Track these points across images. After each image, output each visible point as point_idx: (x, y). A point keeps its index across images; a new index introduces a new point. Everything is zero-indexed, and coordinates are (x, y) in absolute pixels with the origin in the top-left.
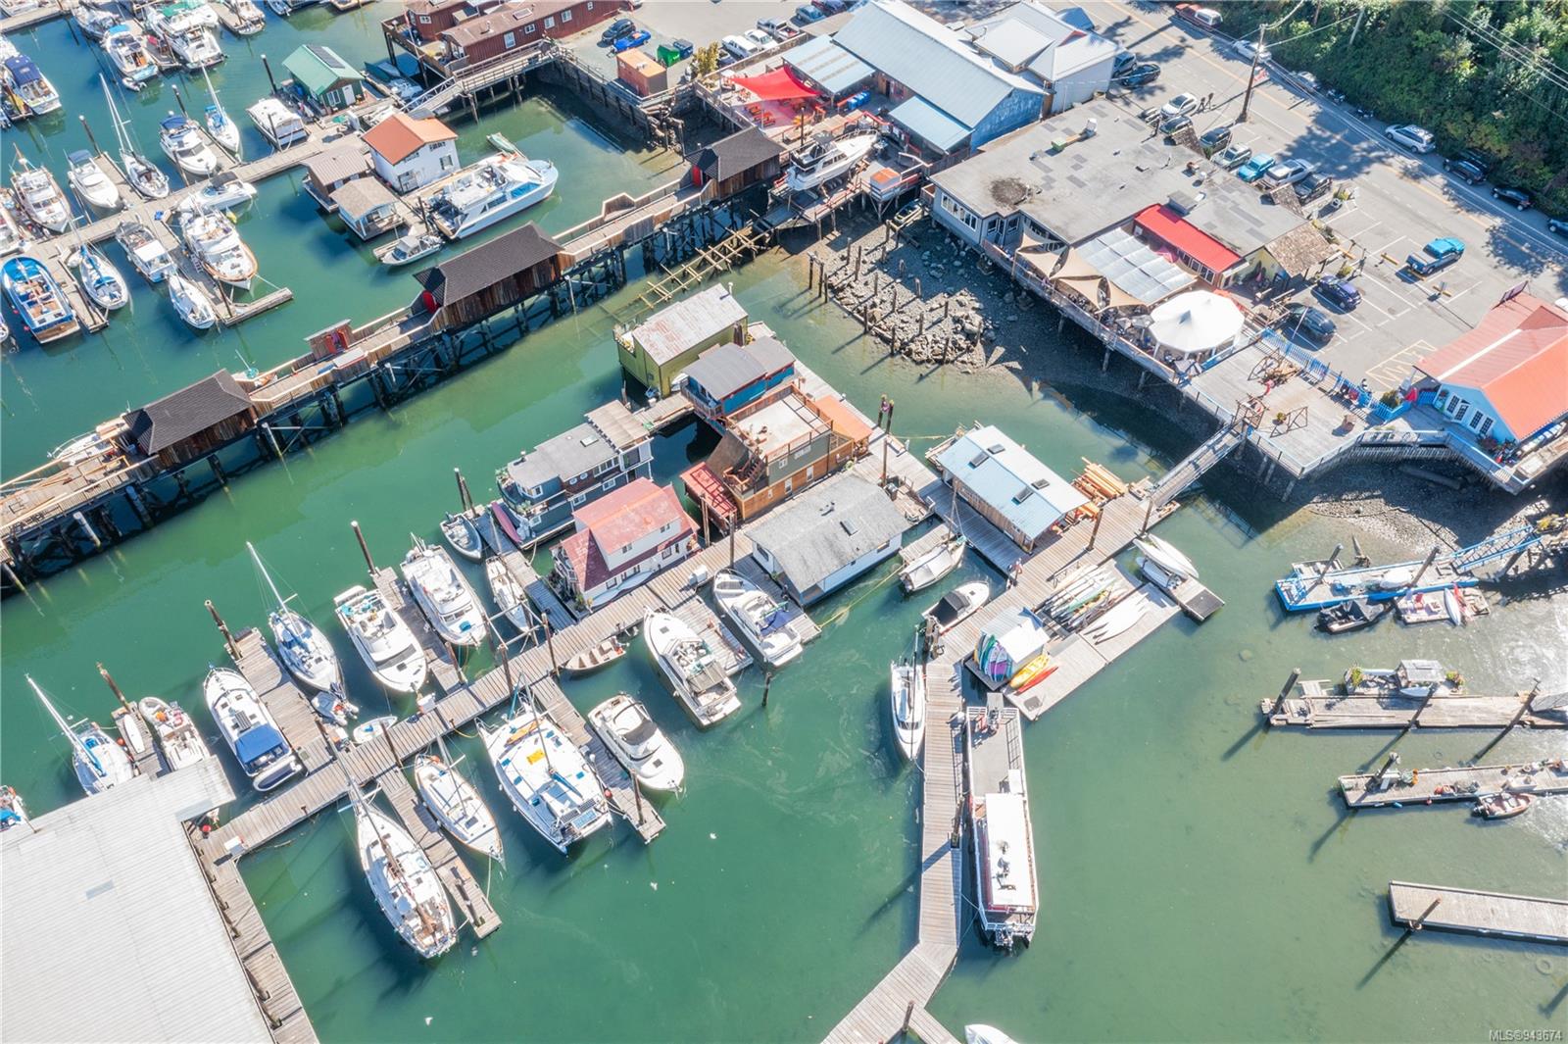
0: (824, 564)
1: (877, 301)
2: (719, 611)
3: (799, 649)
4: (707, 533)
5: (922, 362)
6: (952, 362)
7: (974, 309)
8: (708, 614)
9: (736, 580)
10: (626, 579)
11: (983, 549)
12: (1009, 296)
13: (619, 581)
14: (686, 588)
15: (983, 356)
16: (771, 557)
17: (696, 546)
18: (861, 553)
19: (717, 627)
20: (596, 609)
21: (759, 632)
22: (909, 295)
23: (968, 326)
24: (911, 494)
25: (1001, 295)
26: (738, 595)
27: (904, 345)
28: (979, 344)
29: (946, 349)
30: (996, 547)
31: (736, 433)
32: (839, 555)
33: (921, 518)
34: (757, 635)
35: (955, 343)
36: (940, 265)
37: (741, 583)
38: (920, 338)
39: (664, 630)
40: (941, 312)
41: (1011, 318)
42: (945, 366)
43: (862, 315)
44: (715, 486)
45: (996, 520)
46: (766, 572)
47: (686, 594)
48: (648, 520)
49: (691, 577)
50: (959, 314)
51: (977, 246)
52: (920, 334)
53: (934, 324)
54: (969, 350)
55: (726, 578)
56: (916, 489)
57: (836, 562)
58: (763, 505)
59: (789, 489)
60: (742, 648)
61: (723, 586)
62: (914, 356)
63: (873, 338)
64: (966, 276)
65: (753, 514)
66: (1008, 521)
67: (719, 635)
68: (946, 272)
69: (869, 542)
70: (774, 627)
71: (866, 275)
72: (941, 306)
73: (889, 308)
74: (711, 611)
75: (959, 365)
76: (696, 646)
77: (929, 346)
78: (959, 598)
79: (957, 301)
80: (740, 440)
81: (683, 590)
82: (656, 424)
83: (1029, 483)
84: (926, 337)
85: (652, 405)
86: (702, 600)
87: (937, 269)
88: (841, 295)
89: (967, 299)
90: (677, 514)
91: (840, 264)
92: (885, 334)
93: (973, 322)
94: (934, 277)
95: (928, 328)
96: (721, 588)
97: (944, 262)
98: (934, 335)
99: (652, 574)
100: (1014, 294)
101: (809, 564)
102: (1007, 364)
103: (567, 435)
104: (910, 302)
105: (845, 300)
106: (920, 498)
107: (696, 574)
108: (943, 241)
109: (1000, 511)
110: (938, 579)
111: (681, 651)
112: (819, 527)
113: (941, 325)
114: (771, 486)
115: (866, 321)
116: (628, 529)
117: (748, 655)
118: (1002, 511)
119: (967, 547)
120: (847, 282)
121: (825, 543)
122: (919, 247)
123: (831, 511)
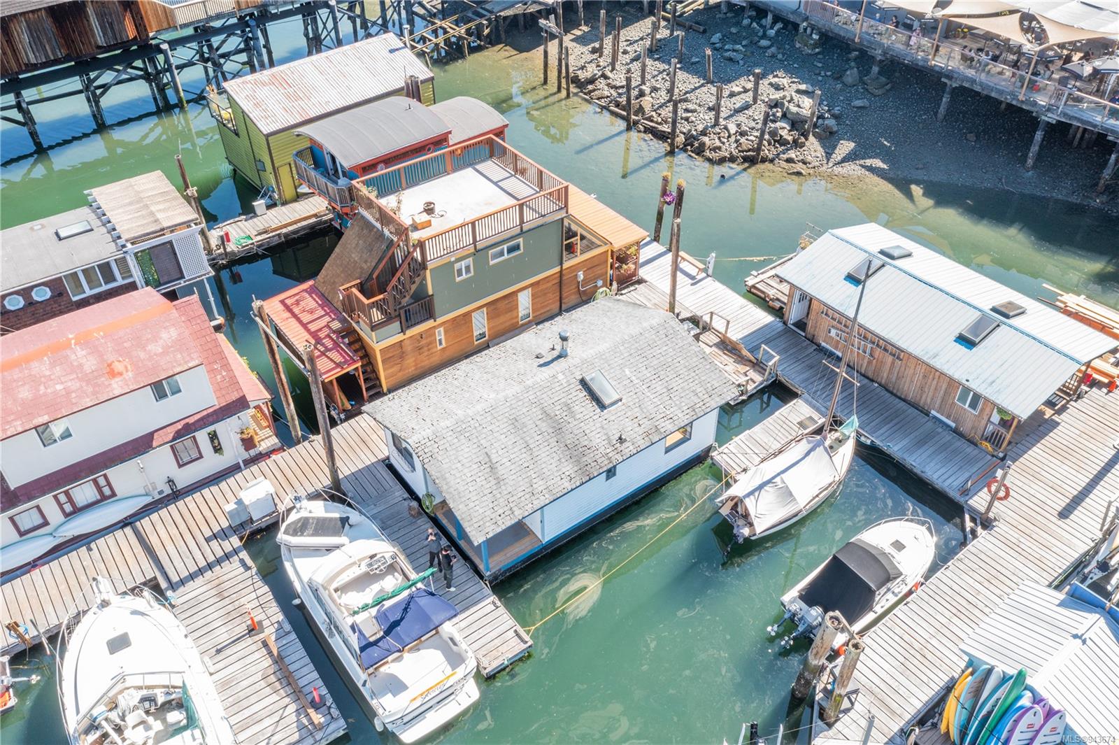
0: (541, 476)
1: (646, 89)
4: (290, 410)
5: (722, 161)
6: (772, 161)
7: (798, 91)
8: (258, 596)
9: (336, 514)
10: (74, 511)
11: (895, 448)
12: (851, 75)
13: (56, 516)
14: (223, 535)
15: (820, 152)
18: (628, 448)
19: (269, 632)
22: (695, 81)
23: (794, 109)
24: (726, 345)
25: (838, 77)
26: (329, 550)
27: (690, 139)
28: (811, 138)
29: (760, 144)
30: (921, 443)
32: (575, 451)
33: (751, 388)
34: (361, 653)
35: (773, 133)
36: (738, 47)
37: (344, 521)
38: (717, 130)
40: (748, 97)
41: (858, 103)
42: (761, 167)
43: (623, 108)
45: (910, 388)
46: (411, 496)
47: (217, 548)
50: (777, 95)
51: (795, 12)
52: (716, 124)
53: (738, 111)
54: (796, 144)
55: (318, 509)
56: (735, 335)
57: (569, 468)
58: (428, 361)
59: (482, 335)
61: (302, 527)
62: (707, 153)
63: (643, 135)
64: (780, 56)
65: (401, 376)
66: (952, 383)
67: (270, 653)
68: (748, 53)
69: (647, 424)
70: (399, 639)
71: (627, 64)
72: (746, 91)
73: (663, 96)
74: (266, 588)
75: (784, 164)
76: (161, 699)
77: (733, 139)
78: (872, 557)
79: (771, 84)
80: (378, 225)
81: (215, 536)
82: (259, 238)
83: (986, 307)
84: (726, 128)
85: (258, 212)
86: (249, 562)
87: (734, 50)
88: (590, 87)
89: (785, 81)
90: (195, 355)
91: (590, 57)
92: (660, 127)
93: (799, 106)
94: (730, 59)
95: (731, 116)
96: (295, 534)
97: (744, 43)
98: (739, 126)
99: (148, 500)
100: (860, 72)
101: (501, 471)
102: (862, 162)
103: (36, 224)
104: (696, 88)
105: (596, 92)
106: (745, 352)
107: (247, 502)
108: (738, 24)
109: (932, 362)
110: (804, 513)
111: (114, 716)
112: (527, 389)
113: (749, 112)
114: (439, 320)
115: (629, 114)
116: (59, 387)
117: (335, 712)
118: (938, 363)
119: (859, 444)
120: (600, 73)
121: (544, 426)
122: (704, 32)
123: (559, 357)
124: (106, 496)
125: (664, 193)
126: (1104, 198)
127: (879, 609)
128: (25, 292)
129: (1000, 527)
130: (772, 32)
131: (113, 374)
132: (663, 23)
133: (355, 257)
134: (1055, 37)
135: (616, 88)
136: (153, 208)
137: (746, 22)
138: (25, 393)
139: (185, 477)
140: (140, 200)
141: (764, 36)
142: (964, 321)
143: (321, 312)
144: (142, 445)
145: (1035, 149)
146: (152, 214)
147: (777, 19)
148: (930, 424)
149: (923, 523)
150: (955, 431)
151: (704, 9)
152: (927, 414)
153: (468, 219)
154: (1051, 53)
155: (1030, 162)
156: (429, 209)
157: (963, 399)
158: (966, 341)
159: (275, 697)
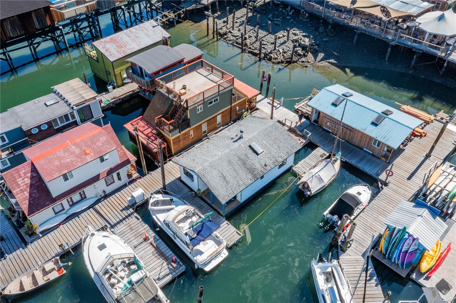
0: (241, 179)
1: (247, 36)
2: (153, 225)
3: (225, 254)
4: (144, 163)
5: (279, 63)
6: (296, 62)
7: (303, 36)
8: (145, 229)
9: (168, 198)
10: (73, 204)
11: (353, 162)
12: (321, 29)
13: (66, 206)
14: (126, 208)
15: (313, 59)
16: (195, 177)
17: (135, 175)
18: (268, 168)
19: (151, 240)
20: (45, 233)
21: (189, 242)
22: (265, 33)
23: (303, 43)
24: (291, 130)
25: (317, 30)
26: (169, 210)
27: (266, 55)
28: (309, 53)
29: (292, 56)
30: (361, 160)
31: (163, 91)
32: (251, 170)
33: (302, 145)
34: (187, 244)
35: (296, 52)
36: (279, 19)
37: (172, 200)
38: (275, 51)
39: (102, 247)
40: (285, 38)
41: (325, 39)
42: (292, 64)
43: (239, 44)
44: (150, 130)
45: (356, 141)
46: (192, 190)
47: (125, 213)
48: (88, 151)
49: (129, 198)
50: (296, 38)
51: (299, 6)
52: (275, 49)
53: (282, 44)
54: (305, 56)
55: (160, 197)
57: (250, 176)
58: (187, 143)
59: (205, 132)
60: (175, 257)
61: (156, 203)
62: (273, 60)
63: (248, 54)
64: (295, 22)
65: (179, 149)
66: (371, 138)
67: (154, 246)
68: (283, 22)
69: (273, 159)
70: (202, 236)
71: (238, 27)
72: (284, 36)
73: (254, 39)
74: (147, 225)
75: (300, 63)
76: (127, 262)
77: (281, 55)
78: (352, 197)
79: (293, 33)
80: (167, 95)
81: (124, 209)
82: (112, 101)
83: (380, 112)
84: (279, 51)
85: (110, 91)
86: (139, 217)
87: (278, 21)
88: (225, 36)
89: (298, 32)
90: (114, 146)
91: (223, 25)
92: (254, 51)
93: (304, 41)
94: (277, 24)
95: (279, 46)
96: (155, 206)
97: (281, 18)
98: (283, 49)
99: (97, 199)
100: (324, 27)
101: (228, 179)
102: (328, 61)
103: (36, 100)
104: (265, 36)
105: (228, 38)
106: (298, 132)
107: (135, 196)
108: (277, 10)
109: (364, 132)
110: (327, 185)
111: (113, 268)
112: (232, 150)
113: (286, 44)
114: (192, 127)
115: (242, 47)
116: (68, 160)
117: (181, 263)
118: (366, 132)
119: (342, 161)
120: (228, 31)
121: (239, 162)
122: (265, 13)
123: (240, 138)
124: (83, 198)
125: (263, 77)
126: (413, 71)
127: (355, 214)
128: (39, 127)
129: (390, 185)
130: (291, 13)
131: (86, 154)
132: (249, 10)
133: (158, 106)
134: (393, 15)
135: (235, 36)
136: (81, 92)
137: (280, 9)
138: (57, 163)
139: (109, 190)
140: (74, 90)
141: (288, 15)
142: (373, 117)
143: (146, 127)
144: (96, 179)
145: (388, 54)
146: (80, 95)
147: (292, 8)
148: (364, 153)
149: (366, 186)
150: (372, 155)
151: (263, 4)
152: (362, 149)
153: (202, 91)
154: (392, 20)
155: (387, 59)
156: (184, 88)
157: (375, 144)
158: (374, 124)
159: (159, 261)
